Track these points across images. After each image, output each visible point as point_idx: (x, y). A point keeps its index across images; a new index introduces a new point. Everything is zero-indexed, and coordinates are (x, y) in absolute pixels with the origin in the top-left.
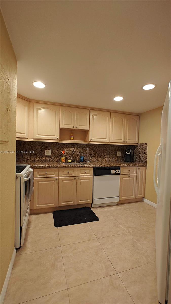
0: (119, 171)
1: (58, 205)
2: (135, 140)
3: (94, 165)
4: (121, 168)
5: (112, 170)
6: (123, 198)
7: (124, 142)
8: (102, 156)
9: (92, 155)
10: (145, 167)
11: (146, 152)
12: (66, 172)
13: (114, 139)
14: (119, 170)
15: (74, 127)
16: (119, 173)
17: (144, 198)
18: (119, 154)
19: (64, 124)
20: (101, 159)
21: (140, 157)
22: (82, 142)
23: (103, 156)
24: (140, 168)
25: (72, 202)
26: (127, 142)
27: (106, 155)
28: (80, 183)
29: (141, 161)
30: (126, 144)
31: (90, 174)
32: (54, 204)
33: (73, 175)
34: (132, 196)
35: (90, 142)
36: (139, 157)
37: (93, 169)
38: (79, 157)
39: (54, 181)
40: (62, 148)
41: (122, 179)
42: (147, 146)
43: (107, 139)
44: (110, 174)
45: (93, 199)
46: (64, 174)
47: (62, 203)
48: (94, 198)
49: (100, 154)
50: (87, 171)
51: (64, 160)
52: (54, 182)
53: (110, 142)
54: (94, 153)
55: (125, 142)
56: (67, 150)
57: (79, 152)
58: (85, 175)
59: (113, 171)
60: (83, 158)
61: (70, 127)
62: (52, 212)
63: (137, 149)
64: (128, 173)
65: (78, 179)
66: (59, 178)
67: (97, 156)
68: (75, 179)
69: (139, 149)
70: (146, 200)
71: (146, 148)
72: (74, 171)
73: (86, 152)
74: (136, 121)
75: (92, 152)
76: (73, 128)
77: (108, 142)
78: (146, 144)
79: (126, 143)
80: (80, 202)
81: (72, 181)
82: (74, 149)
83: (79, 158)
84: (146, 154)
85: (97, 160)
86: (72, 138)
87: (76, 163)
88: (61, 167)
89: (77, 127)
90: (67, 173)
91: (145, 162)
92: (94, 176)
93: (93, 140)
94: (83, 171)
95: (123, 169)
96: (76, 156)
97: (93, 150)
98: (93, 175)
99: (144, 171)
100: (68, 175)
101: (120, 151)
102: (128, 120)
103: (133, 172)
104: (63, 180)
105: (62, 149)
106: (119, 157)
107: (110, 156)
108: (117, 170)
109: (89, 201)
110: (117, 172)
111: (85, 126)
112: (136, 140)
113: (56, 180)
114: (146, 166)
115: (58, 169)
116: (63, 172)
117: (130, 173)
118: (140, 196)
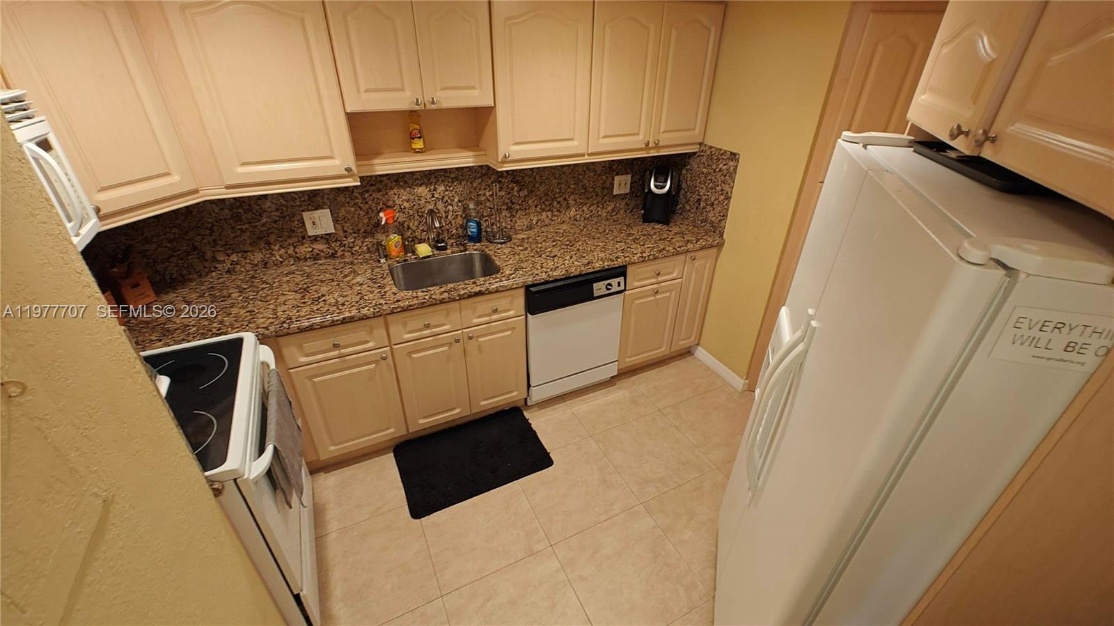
0: (622, 284)
1: (408, 432)
2: (694, 129)
4: (630, 270)
5: (594, 285)
6: (630, 361)
7: (647, 144)
8: (555, 203)
9: (513, 203)
10: (715, 250)
11: (727, 188)
12: (418, 323)
13: (604, 137)
14: (621, 279)
15: (417, 103)
16: (622, 288)
17: (698, 345)
18: (623, 185)
19: (362, 90)
20: (553, 216)
21: (703, 204)
22: (465, 159)
23: (559, 203)
24: (699, 254)
25: (457, 411)
26: (661, 144)
27: (572, 197)
28: (479, 347)
29: (705, 221)
30: (653, 153)
31: (511, 313)
32: (392, 430)
33: (447, 327)
34: (661, 348)
35: (503, 162)
36: (699, 200)
37: (522, 291)
38: (459, 220)
39: (376, 362)
40: (379, 190)
41: (632, 303)
42: (735, 170)
43: (576, 143)
44: (590, 297)
45: (529, 386)
46: (411, 332)
47: (422, 421)
48: (532, 383)
49: (546, 195)
50: (500, 302)
51: (397, 250)
52: (375, 368)
53: (589, 155)
54: (522, 194)
55: (650, 145)
56: (401, 197)
57: (456, 200)
58: (495, 317)
59: (599, 288)
60: (479, 225)
61: (401, 101)
62: (389, 447)
63: (694, 164)
64: (654, 280)
65: (470, 338)
66: (391, 349)
67: (536, 207)
68: (457, 341)
69: (705, 171)
70: (701, 353)
71: (732, 174)
72: (448, 314)
73: (488, 194)
74: (709, 34)
75: (516, 193)
76: (417, 108)
77: (583, 155)
78: (734, 156)
79: (657, 146)
80: (483, 403)
81: (445, 348)
82: (435, 190)
83: (461, 226)
84: (728, 198)
85: (534, 222)
86: (418, 144)
87: (453, 253)
88: (391, 311)
89: (433, 103)
90: (423, 326)
91: (717, 229)
92: (529, 315)
93: (516, 151)
94: (484, 305)
95: (638, 270)
96: (447, 217)
97: (517, 182)
98: (524, 313)
99: (708, 265)
100: (429, 331)
101: (628, 174)
102: (674, 31)
103: (672, 273)
104: (410, 353)
105: (379, 195)
106: (623, 196)
107: (588, 198)
108: (614, 282)
109: (514, 395)
110: (615, 288)
111: (473, 88)
112: (697, 131)
113: (384, 359)
114: (720, 246)
115: (381, 320)
116: (405, 325)
117: (660, 279)
118: (683, 344)
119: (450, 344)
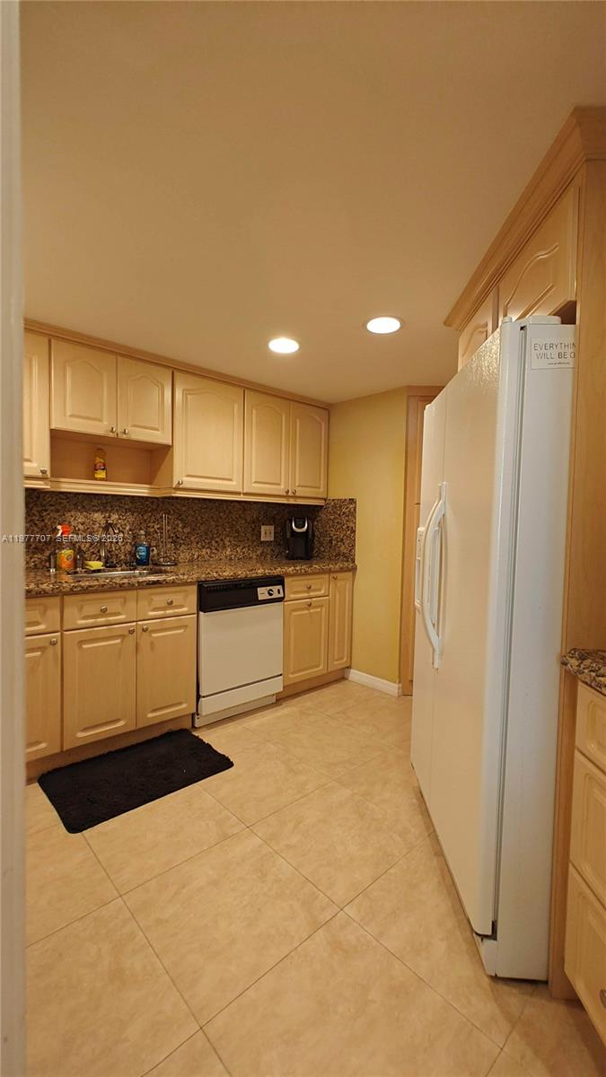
0: (281, 591)
1: (62, 746)
2: (319, 488)
3: (198, 574)
4: (287, 581)
5: (258, 589)
6: (295, 677)
7: (288, 492)
8: (213, 542)
9: (178, 538)
10: (351, 573)
11: (351, 525)
12: (91, 609)
13: (256, 482)
14: (280, 587)
15: (112, 431)
16: (281, 595)
17: (349, 667)
18: (268, 533)
19: (68, 413)
20: (212, 553)
21: (334, 542)
22: (141, 490)
23: (217, 542)
24: (340, 575)
25: (121, 723)
26: (297, 494)
27: (228, 539)
28: (152, 643)
29: (339, 554)
30: (292, 501)
31: (185, 610)
32: (43, 745)
33: (122, 617)
34: (318, 666)
35: (177, 489)
36: (331, 541)
37: (195, 588)
38: (128, 547)
39: (43, 649)
40: (58, 511)
41: (290, 614)
42: (355, 509)
43: (234, 483)
44: (255, 601)
45: (198, 697)
46: (85, 618)
47: (81, 735)
48: (202, 694)
49: (206, 534)
50: (176, 596)
51: (68, 562)
52: (41, 656)
53: (244, 494)
54: (185, 530)
55: (290, 494)
56: (78, 518)
57: (128, 528)
58: (169, 612)
59: (262, 593)
60: (148, 550)
61: (99, 428)
62: (35, 778)
63: (323, 515)
64: (306, 595)
65: (144, 630)
66: (62, 634)
67: (197, 543)
68: (131, 632)
69: (332, 517)
70: (355, 675)
71: (353, 514)
72: (125, 602)
73: (156, 527)
74: (321, 425)
75: (180, 529)
76: (111, 435)
77: (239, 493)
78: (352, 501)
79: (295, 497)
80: (150, 715)
81: (119, 641)
82: (109, 517)
83: (130, 553)
84: (354, 532)
85: (195, 557)
86: (101, 474)
87: (122, 570)
88: (71, 589)
89: (125, 433)
90: (98, 612)
91: (349, 557)
92: (201, 613)
93: (189, 482)
94: (160, 597)
95: (294, 583)
96: (117, 543)
97: (181, 520)
98: (196, 611)
99: (347, 586)
100: (104, 619)
101: (271, 525)
102: (298, 421)
103: (320, 590)
104: (81, 642)
105: (56, 515)
106: (269, 543)
107: (240, 541)
108: (275, 588)
109: (186, 707)
110: (276, 595)
111: (157, 430)
112: (322, 490)
113: (54, 644)
114: (354, 569)
115: (57, 600)
116: (81, 609)
117: (312, 594)
118: (338, 664)
119: (122, 636)
